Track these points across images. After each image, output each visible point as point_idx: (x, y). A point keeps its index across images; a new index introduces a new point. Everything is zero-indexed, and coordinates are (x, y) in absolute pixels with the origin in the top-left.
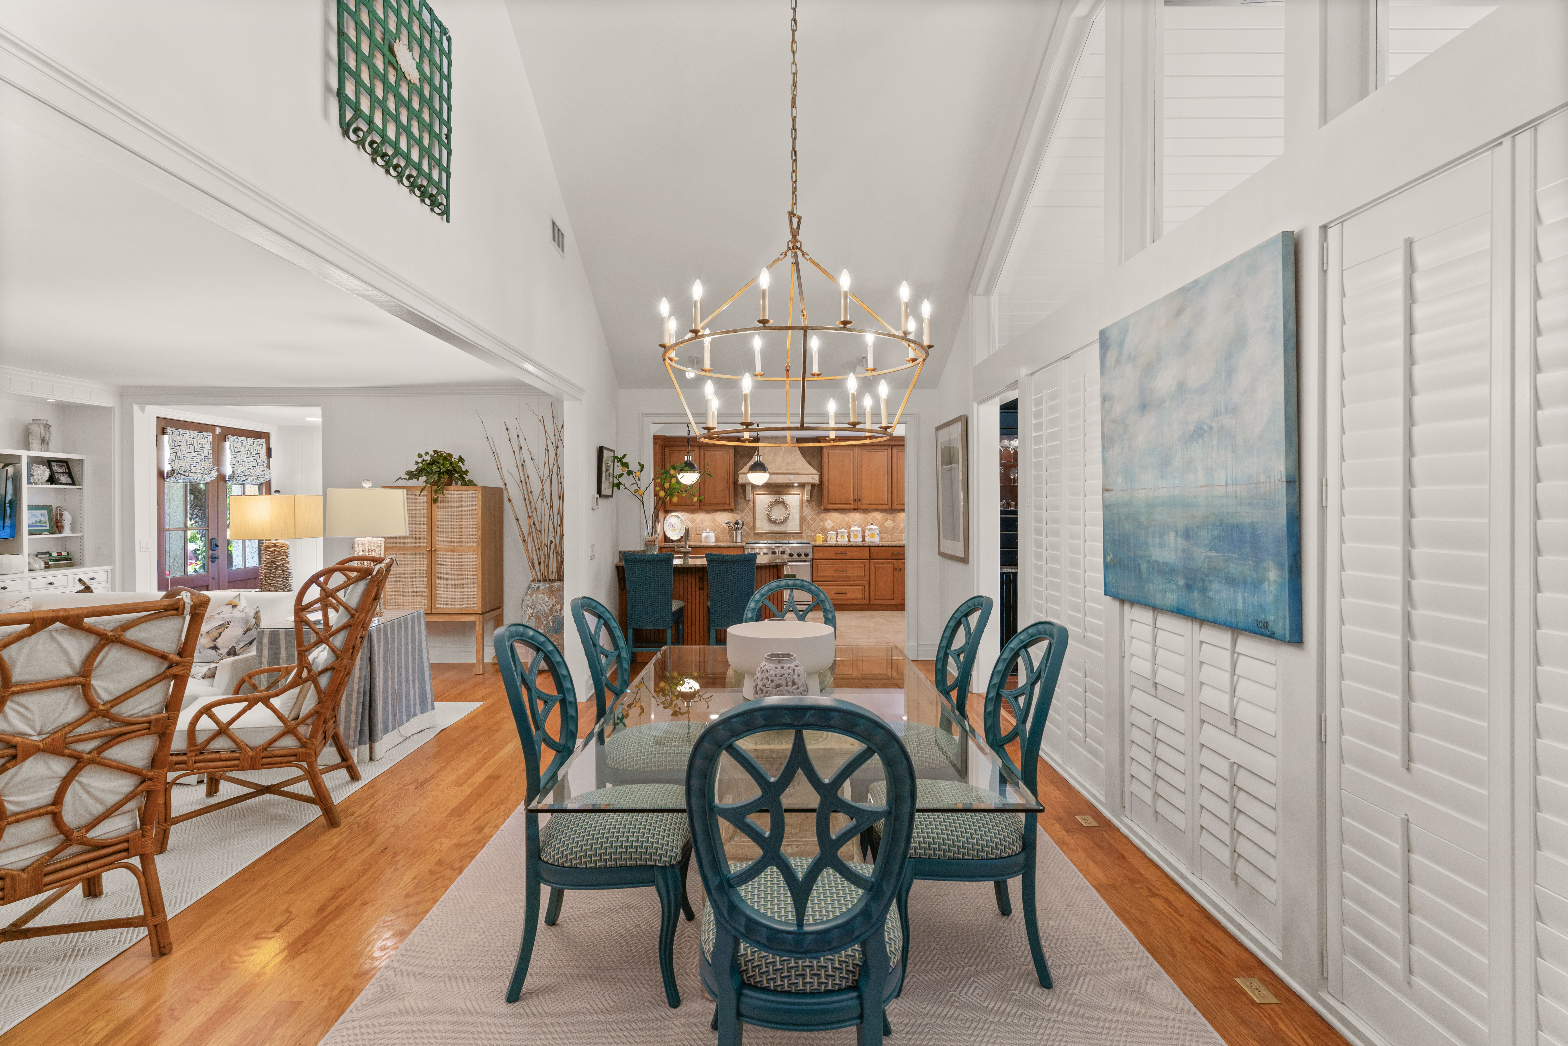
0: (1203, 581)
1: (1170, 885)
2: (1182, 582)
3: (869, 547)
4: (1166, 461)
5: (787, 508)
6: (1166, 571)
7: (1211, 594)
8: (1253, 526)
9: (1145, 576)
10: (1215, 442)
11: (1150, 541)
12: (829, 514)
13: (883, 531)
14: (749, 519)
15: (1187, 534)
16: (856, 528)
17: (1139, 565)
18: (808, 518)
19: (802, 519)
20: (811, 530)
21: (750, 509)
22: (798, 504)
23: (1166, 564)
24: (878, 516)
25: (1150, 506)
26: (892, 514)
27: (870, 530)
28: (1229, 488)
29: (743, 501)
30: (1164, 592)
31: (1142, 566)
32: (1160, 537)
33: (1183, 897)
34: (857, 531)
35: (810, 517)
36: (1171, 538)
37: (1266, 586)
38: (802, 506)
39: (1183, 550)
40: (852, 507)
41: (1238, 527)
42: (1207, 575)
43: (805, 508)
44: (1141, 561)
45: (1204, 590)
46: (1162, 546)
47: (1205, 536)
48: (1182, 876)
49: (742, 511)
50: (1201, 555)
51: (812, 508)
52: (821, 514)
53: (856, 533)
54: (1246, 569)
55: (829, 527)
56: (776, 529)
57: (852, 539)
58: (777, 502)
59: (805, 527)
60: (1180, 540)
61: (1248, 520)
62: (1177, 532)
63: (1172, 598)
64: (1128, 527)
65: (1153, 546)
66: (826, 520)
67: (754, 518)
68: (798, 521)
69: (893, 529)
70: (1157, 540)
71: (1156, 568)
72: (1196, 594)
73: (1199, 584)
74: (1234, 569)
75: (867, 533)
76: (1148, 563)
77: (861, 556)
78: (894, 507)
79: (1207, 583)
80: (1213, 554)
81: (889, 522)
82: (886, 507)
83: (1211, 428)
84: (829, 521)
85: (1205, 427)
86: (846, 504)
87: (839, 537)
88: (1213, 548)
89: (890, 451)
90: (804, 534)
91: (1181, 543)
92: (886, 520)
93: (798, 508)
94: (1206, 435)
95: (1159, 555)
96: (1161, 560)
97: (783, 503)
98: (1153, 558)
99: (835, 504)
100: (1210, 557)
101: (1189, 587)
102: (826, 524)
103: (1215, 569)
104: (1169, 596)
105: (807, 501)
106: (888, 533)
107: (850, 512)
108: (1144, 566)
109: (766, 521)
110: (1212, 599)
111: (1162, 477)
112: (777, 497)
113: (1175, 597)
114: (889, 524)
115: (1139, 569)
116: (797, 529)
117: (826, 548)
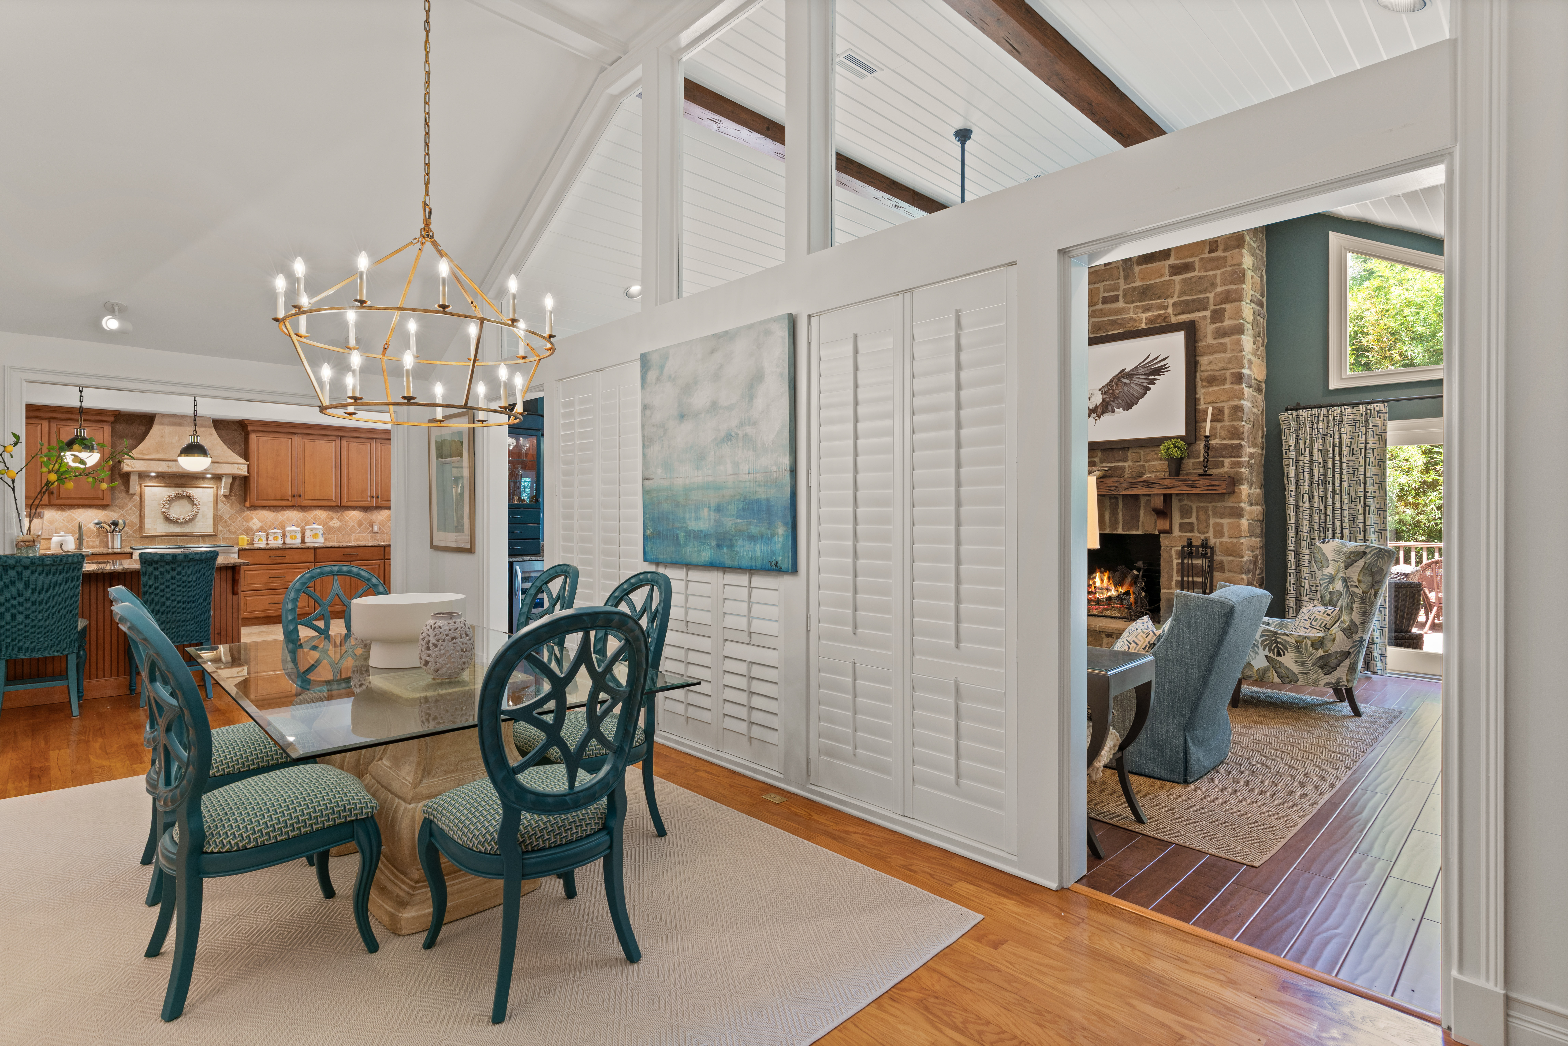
0: (731, 540)
1: (704, 763)
2: (714, 543)
3: (315, 548)
4: (701, 458)
5: (195, 505)
6: (700, 537)
7: (737, 549)
8: (768, 500)
9: (682, 542)
10: (740, 444)
11: (687, 516)
12: (256, 512)
13: (328, 530)
14: (134, 518)
15: (718, 509)
16: (294, 528)
17: (677, 535)
18: (226, 517)
19: (217, 519)
20: (229, 531)
21: (134, 506)
22: (211, 499)
23: (701, 531)
24: (321, 514)
25: (687, 490)
26: (338, 512)
27: (312, 530)
28: (751, 476)
29: (124, 495)
30: (699, 552)
31: (679, 535)
32: (696, 512)
33: (715, 767)
34: (295, 531)
35: (228, 516)
37: (776, 538)
38: (216, 502)
39: (715, 520)
40: (290, 503)
41: (757, 501)
42: (734, 536)
43: (220, 505)
44: (678, 532)
45: (731, 546)
46: (697, 519)
47: (732, 509)
48: (710, 754)
49: (122, 508)
50: (729, 523)
51: (231, 505)
52: (244, 511)
53: (293, 533)
54: (763, 529)
55: (255, 528)
56: (177, 530)
57: (288, 540)
58: (179, 497)
59: (220, 528)
60: (712, 513)
61: (764, 496)
62: (710, 508)
63: (706, 555)
64: (667, 507)
65: (689, 519)
66: (252, 519)
67: (142, 517)
68: (211, 521)
69: (340, 528)
70: (693, 515)
71: (692, 536)
72: (725, 550)
73: (728, 543)
74: (754, 530)
75: (308, 533)
76: (685, 532)
77: (304, 559)
78: (343, 504)
79: (734, 541)
80: (739, 521)
81: (335, 521)
82: (333, 504)
83: (738, 434)
84: (255, 520)
85: (733, 434)
86: (282, 500)
87: (271, 538)
89: (338, 442)
90: (220, 536)
91: (713, 515)
92: (332, 519)
93: (211, 505)
94: (733, 439)
95: (694, 525)
96: (696, 529)
97: (189, 498)
98: (690, 528)
99: (267, 500)
100: (736, 523)
101: (719, 546)
102: (251, 524)
103: (740, 531)
104: (703, 554)
105: (225, 496)
106: (333, 533)
107: (285, 510)
108: (681, 535)
109: (161, 519)
110: (737, 552)
111: (698, 469)
112: (179, 491)
113: (708, 554)
114: (335, 523)
115: (677, 537)
116: (209, 530)
117: (257, 552)
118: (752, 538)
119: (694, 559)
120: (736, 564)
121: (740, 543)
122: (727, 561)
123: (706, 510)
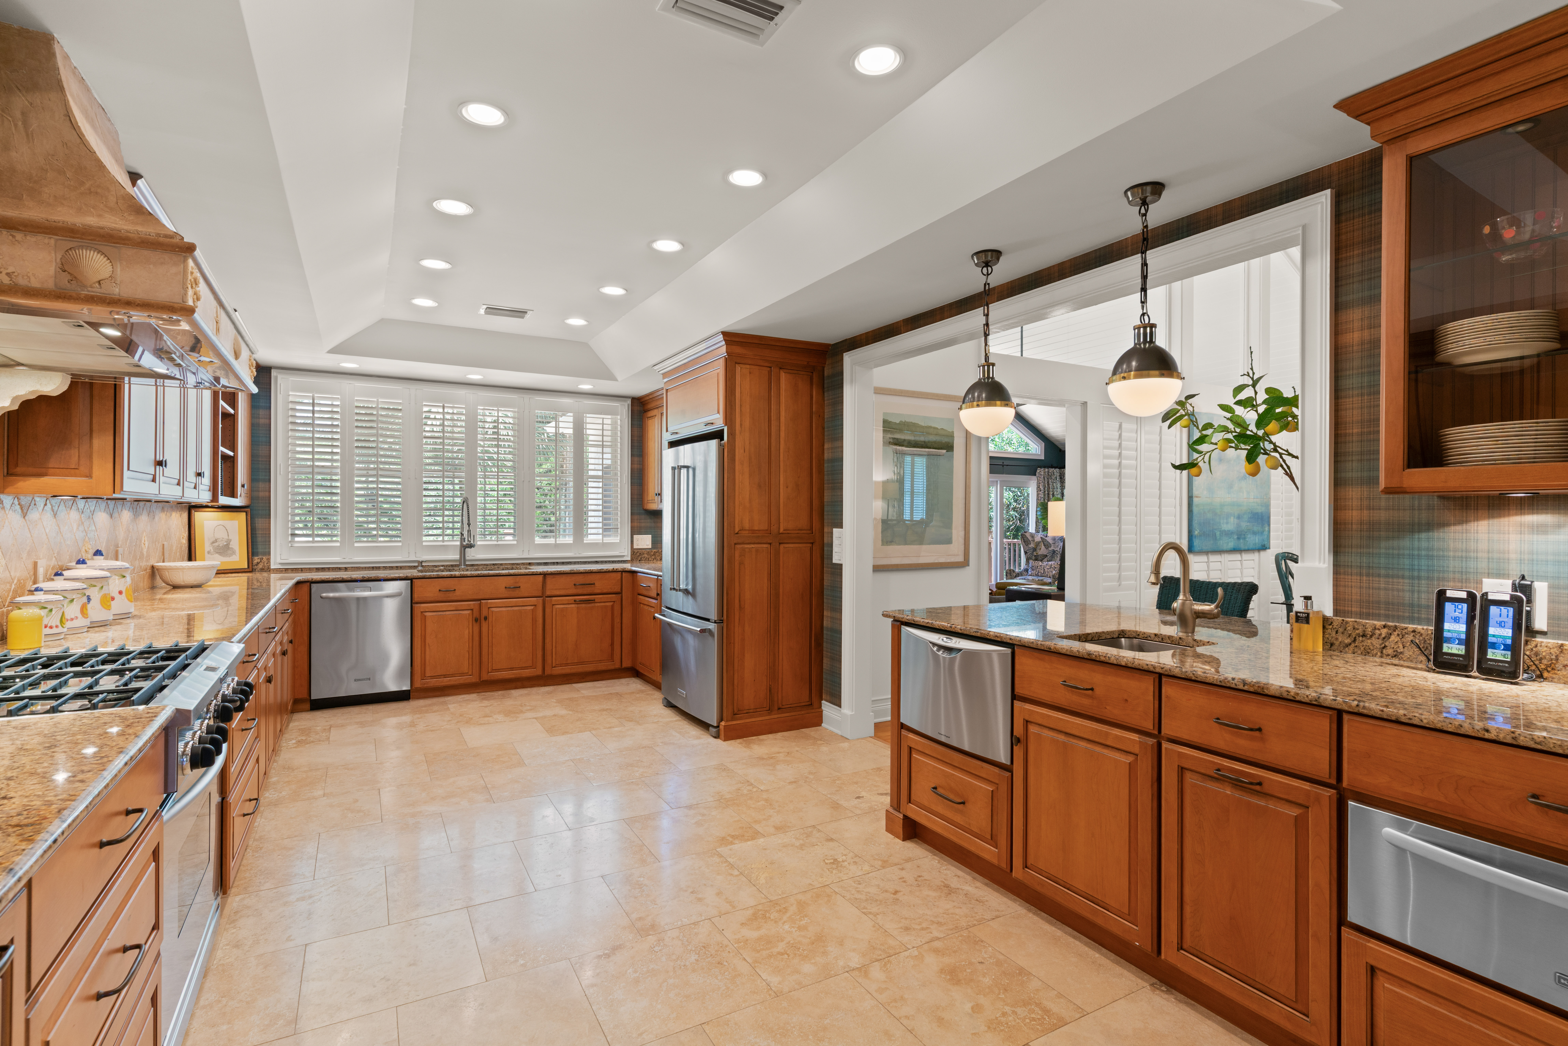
2: (1236, 537)
4: (1231, 487)
6: (1229, 534)
7: (1247, 539)
8: (1262, 513)
9: (1218, 538)
10: (1251, 482)
11: (1222, 521)
15: (1239, 517)
23: (1229, 531)
25: (1222, 505)
28: (1255, 500)
32: (1227, 519)
36: (1232, 519)
37: (1264, 533)
39: (1237, 524)
41: (1257, 513)
42: (1246, 533)
44: (1216, 531)
45: (1245, 538)
46: (1227, 523)
47: (1246, 517)
50: (1244, 525)
60: (1235, 520)
63: (1231, 545)
72: (1241, 541)
73: (1243, 536)
74: (1255, 529)
79: (1246, 535)
88: (1249, 522)
91: (1236, 521)
96: (1226, 529)
100: (1247, 525)
101: (1238, 538)
103: (1249, 530)
104: (1230, 544)
108: (1218, 533)
110: (1247, 541)
111: (1229, 493)
115: (1215, 535)
118: (1254, 533)
119: (1225, 547)
120: (1246, 548)
121: (1249, 536)
122: (1242, 547)
123: (1232, 518)
